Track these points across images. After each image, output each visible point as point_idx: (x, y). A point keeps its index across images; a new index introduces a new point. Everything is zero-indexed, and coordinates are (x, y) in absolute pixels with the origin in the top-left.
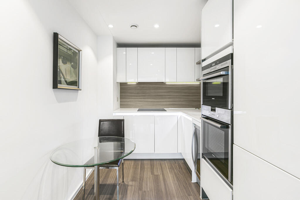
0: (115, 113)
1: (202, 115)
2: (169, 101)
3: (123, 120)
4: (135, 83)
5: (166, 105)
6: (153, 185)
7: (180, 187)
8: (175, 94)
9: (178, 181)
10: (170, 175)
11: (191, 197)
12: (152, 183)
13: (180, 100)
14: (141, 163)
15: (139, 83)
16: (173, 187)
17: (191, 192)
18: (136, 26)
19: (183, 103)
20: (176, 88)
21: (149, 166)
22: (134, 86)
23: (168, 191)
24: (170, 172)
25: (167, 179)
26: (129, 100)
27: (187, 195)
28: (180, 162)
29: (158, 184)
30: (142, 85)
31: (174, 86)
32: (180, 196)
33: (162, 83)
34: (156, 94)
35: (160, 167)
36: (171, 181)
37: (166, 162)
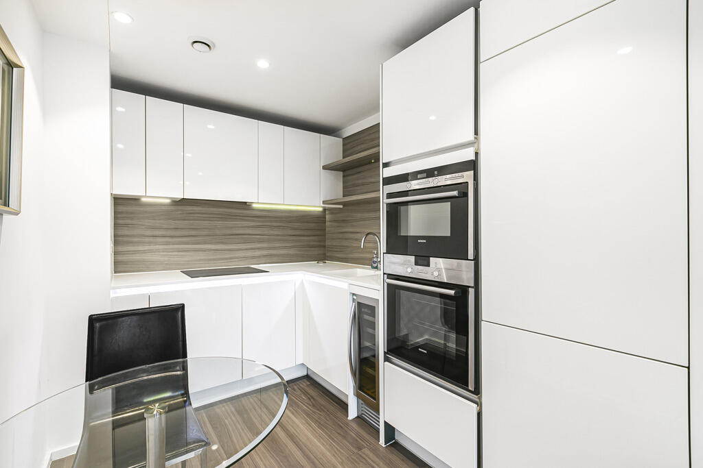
0: (114, 288)
1: (384, 274)
2: (259, 249)
3: (181, 308)
4: (168, 201)
5: (253, 257)
6: (272, 461)
7: (333, 439)
8: (272, 232)
9: (321, 429)
10: (296, 420)
11: (366, 451)
12: (269, 457)
13: (284, 245)
14: (209, 417)
15: (184, 202)
16: (319, 444)
17: (359, 440)
18: (208, 46)
19: (291, 252)
20: (276, 217)
21: (234, 416)
22: (163, 208)
23: (315, 459)
24: (293, 414)
25: (295, 432)
26: (146, 248)
27: (356, 451)
28: (301, 385)
29: (283, 453)
30: (189, 208)
31: (270, 214)
32: (344, 459)
33: (244, 205)
34: (229, 232)
35: (264, 410)
36: (309, 434)
37: (271, 394)
